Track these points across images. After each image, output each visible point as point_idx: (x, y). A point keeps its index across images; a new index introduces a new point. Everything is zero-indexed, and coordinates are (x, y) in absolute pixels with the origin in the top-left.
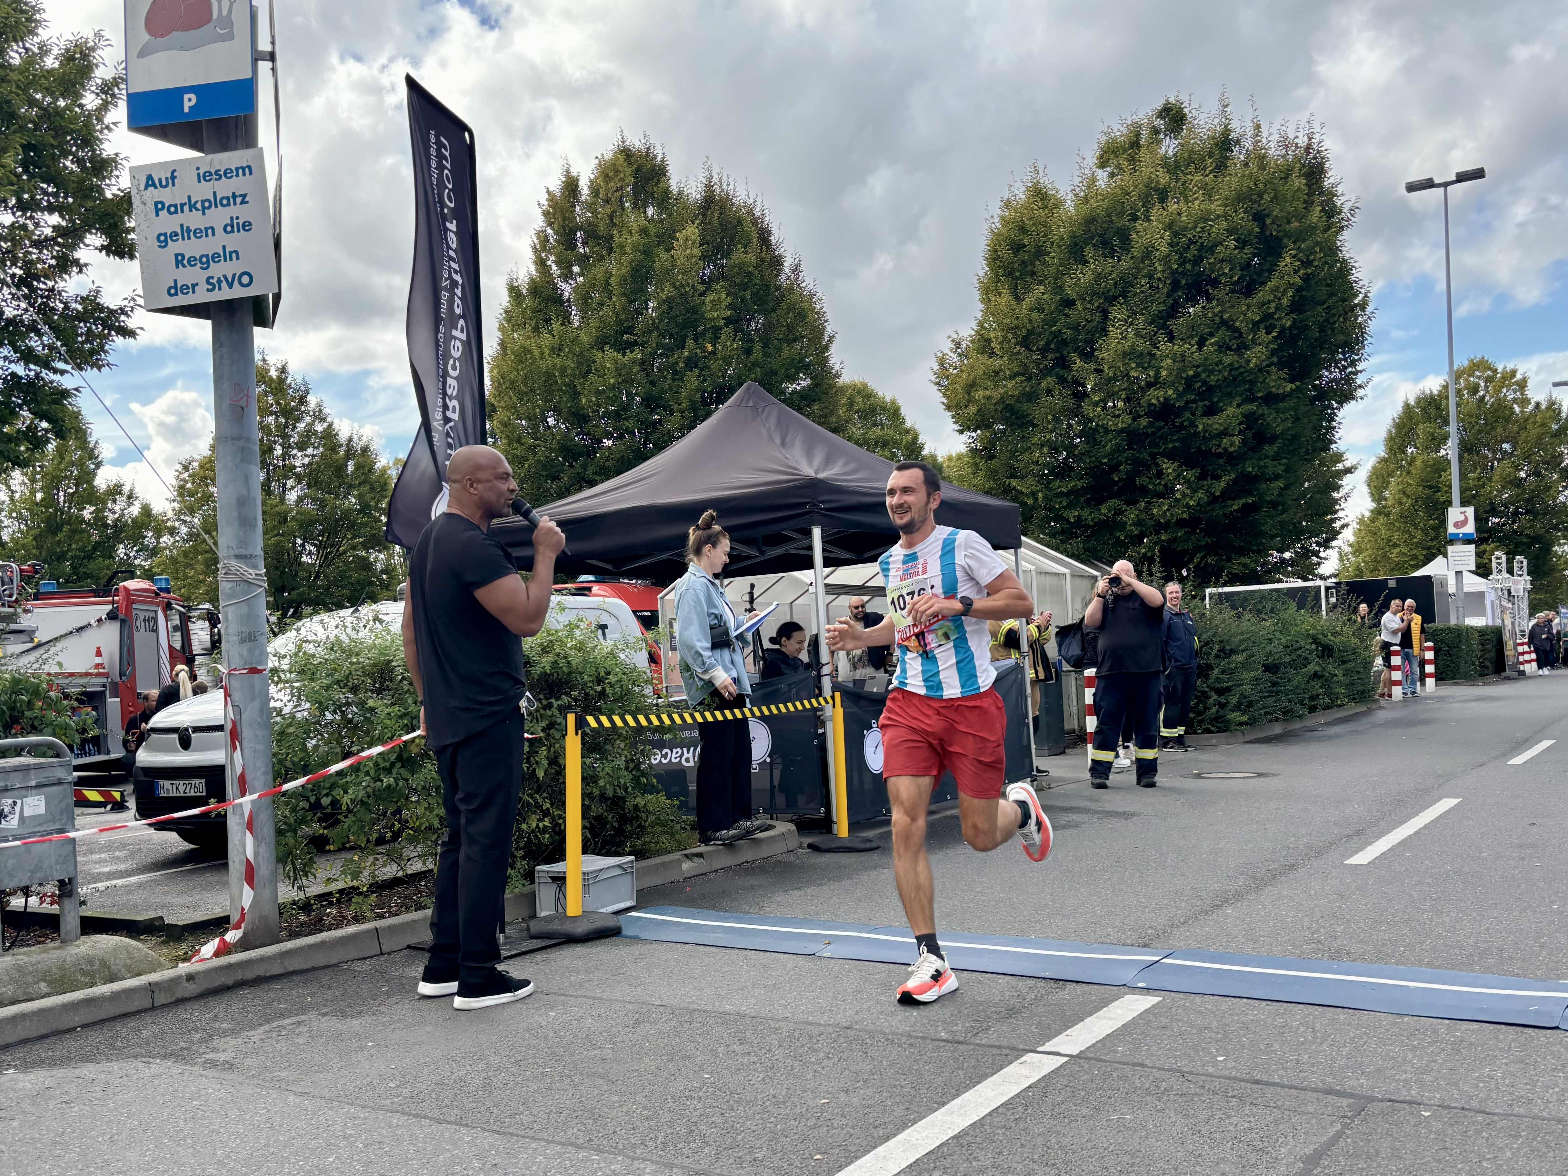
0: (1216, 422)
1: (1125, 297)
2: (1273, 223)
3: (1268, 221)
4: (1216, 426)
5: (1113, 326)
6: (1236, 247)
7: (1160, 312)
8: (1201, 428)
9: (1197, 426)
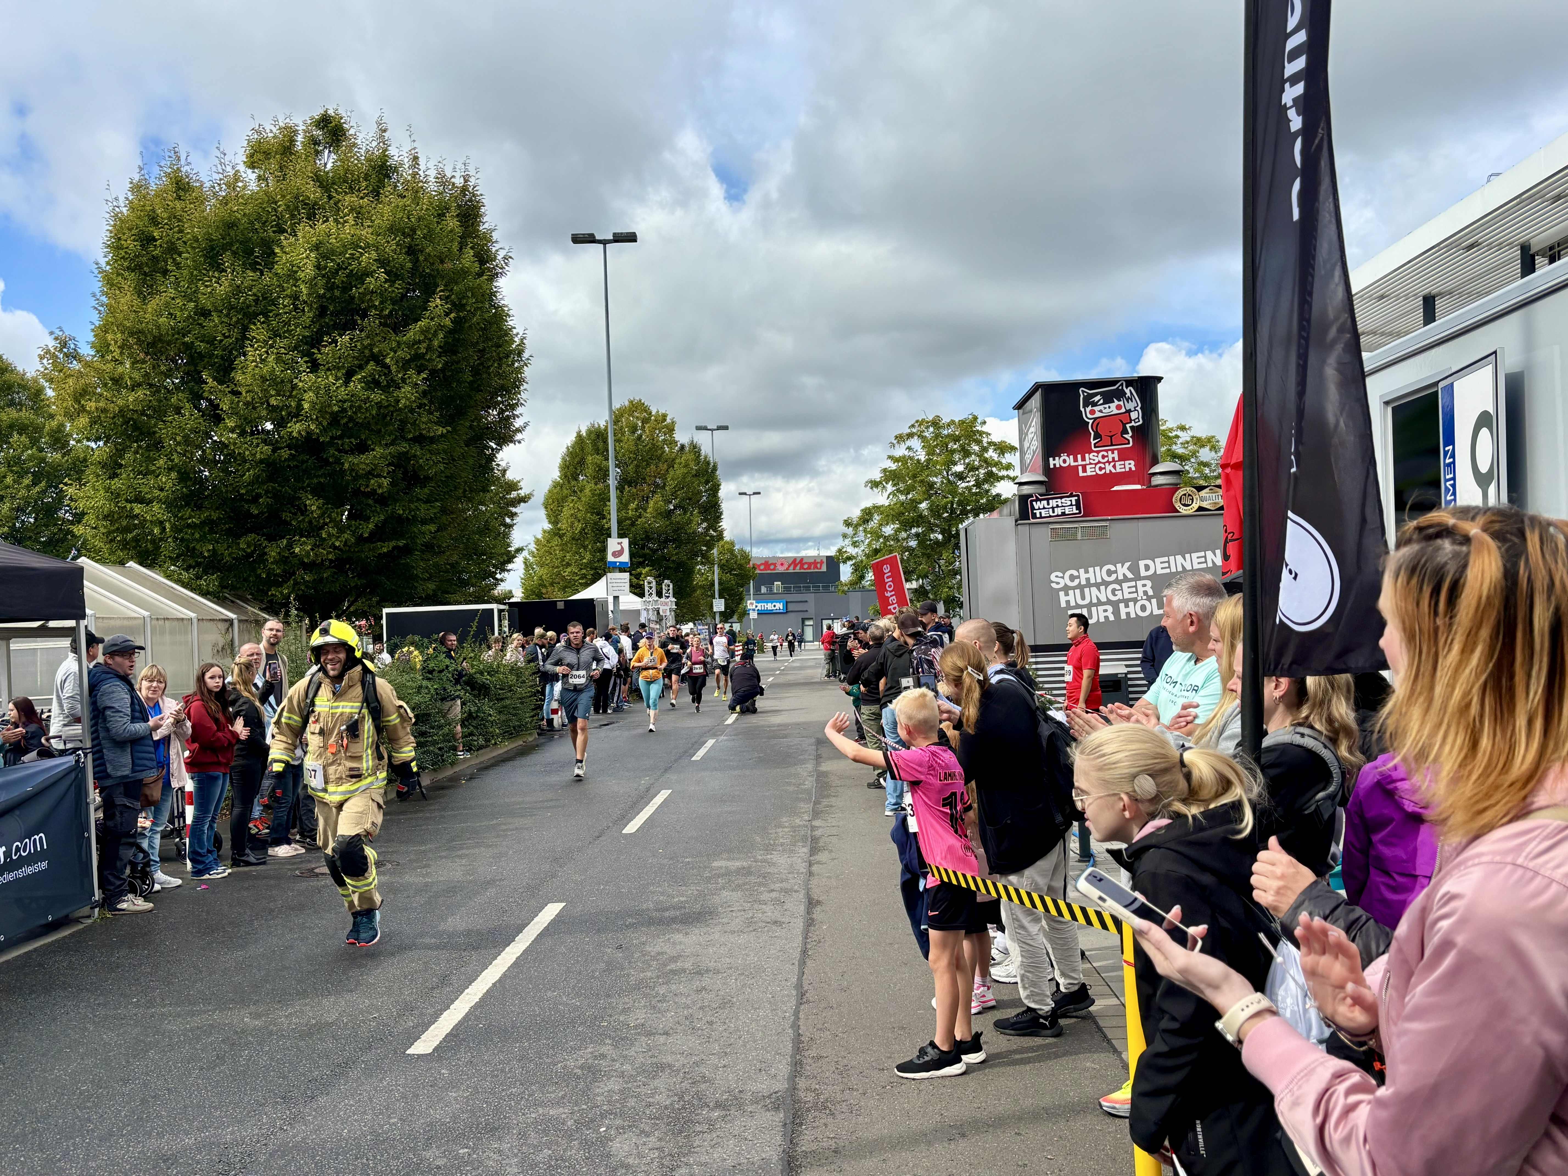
0: (362, 461)
1: (266, 316)
2: (426, 260)
3: (421, 258)
4: (363, 466)
5: (252, 346)
6: (386, 281)
7: (304, 337)
8: (346, 466)
9: (343, 464)
